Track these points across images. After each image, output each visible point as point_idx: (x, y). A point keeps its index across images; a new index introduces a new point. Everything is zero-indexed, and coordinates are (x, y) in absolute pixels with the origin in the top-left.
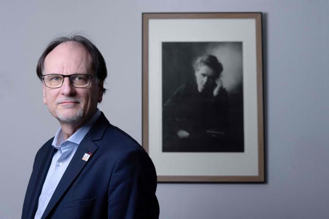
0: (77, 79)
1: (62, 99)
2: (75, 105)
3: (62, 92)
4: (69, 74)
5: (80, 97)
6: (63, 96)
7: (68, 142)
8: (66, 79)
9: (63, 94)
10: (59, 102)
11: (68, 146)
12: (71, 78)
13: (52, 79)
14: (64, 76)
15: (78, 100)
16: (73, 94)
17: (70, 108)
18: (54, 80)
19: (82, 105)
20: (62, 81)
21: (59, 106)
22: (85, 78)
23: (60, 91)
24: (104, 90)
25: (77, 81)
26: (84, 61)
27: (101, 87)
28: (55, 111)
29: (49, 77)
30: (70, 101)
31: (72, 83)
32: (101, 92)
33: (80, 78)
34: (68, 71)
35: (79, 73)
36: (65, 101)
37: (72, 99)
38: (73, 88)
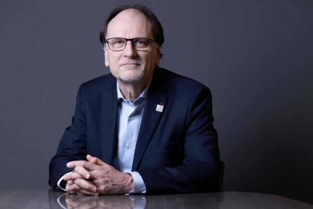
0: (138, 43)
1: (124, 60)
2: (136, 68)
3: (125, 54)
4: (132, 38)
5: (141, 59)
6: (126, 58)
8: (129, 43)
9: (126, 56)
10: (121, 64)
12: (134, 42)
13: (115, 42)
14: (127, 40)
15: (139, 62)
16: (135, 57)
17: (132, 69)
18: (117, 44)
19: (143, 67)
20: (124, 45)
21: (122, 68)
22: (146, 42)
23: (123, 53)
24: (161, 55)
25: (138, 45)
26: (145, 27)
27: (159, 52)
28: (117, 73)
29: (113, 40)
30: (132, 63)
31: (133, 46)
32: (158, 57)
33: (141, 42)
34: (131, 35)
35: (140, 37)
36: (128, 63)
37: (134, 62)
38: (136, 51)
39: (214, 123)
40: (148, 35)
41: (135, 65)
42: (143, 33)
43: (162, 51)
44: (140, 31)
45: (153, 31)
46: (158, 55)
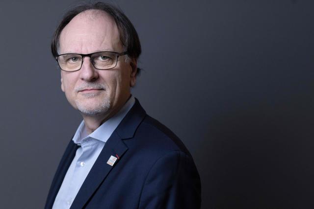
0: (100, 58)
1: (83, 85)
2: (98, 94)
3: (81, 77)
4: (89, 53)
5: (105, 81)
6: (83, 82)
7: (90, 139)
8: (87, 59)
9: (83, 79)
10: (78, 90)
11: (91, 143)
12: (93, 57)
13: (68, 60)
14: (83, 56)
15: (103, 86)
16: (94, 79)
17: (92, 97)
18: (71, 61)
19: (108, 93)
20: (81, 62)
21: (80, 95)
22: (110, 56)
23: (79, 74)
24: (139, 70)
25: (100, 61)
29: (64, 57)
30: (92, 88)
31: (93, 64)
32: (134, 74)
33: (104, 58)
34: (88, 48)
35: (101, 50)
36: (86, 88)
37: (95, 86)
38: (96, 70)
41: (97, 91)
42: (106, 44)
44: (102, 42)
46: (133, 71)
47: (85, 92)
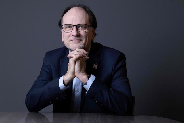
1: (72, 38)
2: (79, 42)
3: (72, 34)
4: (76, 24)
5: (82, 37)
6: (73, 37)
8: (75, 27)
9: (73, 36)
10: (70, 40)
12: (77, 27)
13: (67, 27)
15: (82, 39)
16: (78, 36)
17: (77, 43)
19: (83, 42)
21: (71, 42)
22: (85, 27)
24: (96, 34)
25: (80, 28)
26: (84, 17)
27: (94, 32)
28: (68, 45)
29: (65, 26)
30: (77, 39)
31: (77, 29)
32: (94, 35)
33: (82, 27)
34: (76, 22)
35: (81, 24)
36: (74, 39)
37: (78, 38)
38: (79, 32)
39: (128, 74)
40: (86, 22)
41: (78, 41)
42: (83, 21)
43: (96, 32)
44: (82, 20)
45: (90, 20)
46: (93, 34)
47: (73, 41)
